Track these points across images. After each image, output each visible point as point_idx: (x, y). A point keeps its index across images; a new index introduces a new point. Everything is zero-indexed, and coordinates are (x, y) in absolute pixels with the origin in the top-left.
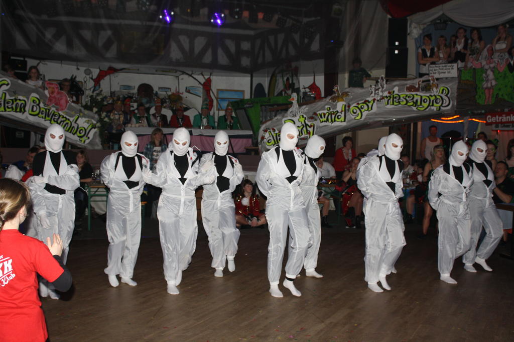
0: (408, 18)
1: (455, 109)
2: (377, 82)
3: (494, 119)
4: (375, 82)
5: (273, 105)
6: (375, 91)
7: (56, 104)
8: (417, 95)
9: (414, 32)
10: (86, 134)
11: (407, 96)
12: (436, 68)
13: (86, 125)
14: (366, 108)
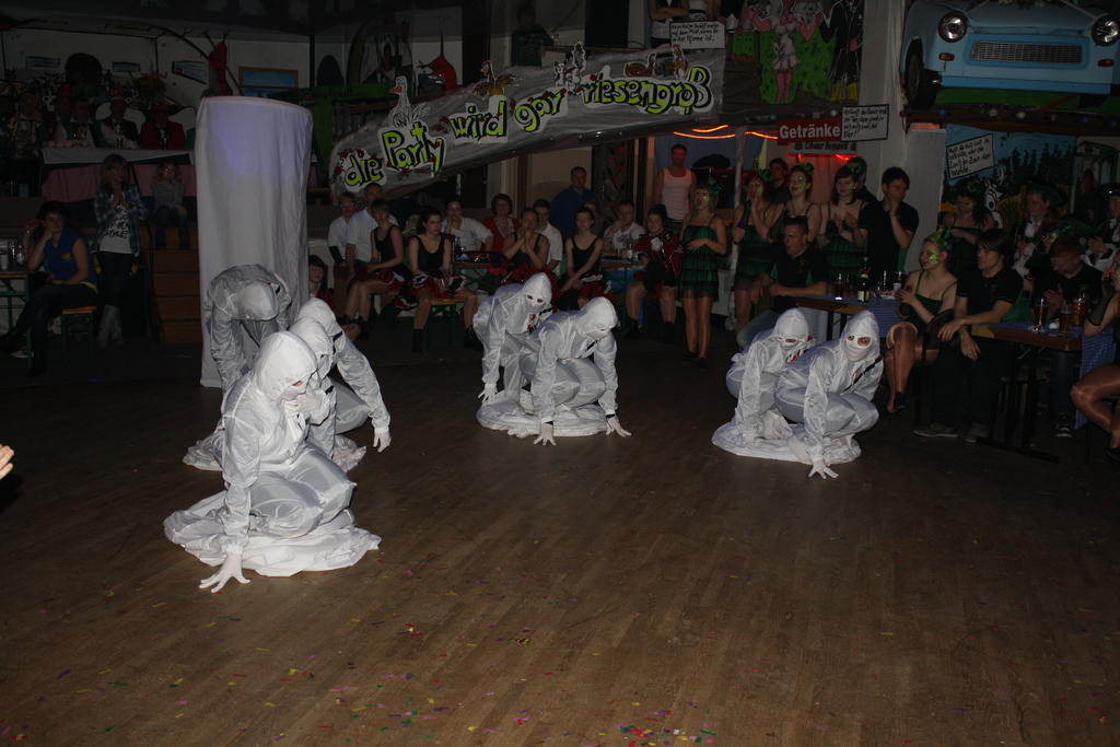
1: (721, 112)
2: (569, 55)
3: (792, 133)
4: (564, 55)
5: (357, 102)
6: (565, 74)
8: (647, 82)
11: (627, 83)
12: (684, 30)
14: (546, 107)
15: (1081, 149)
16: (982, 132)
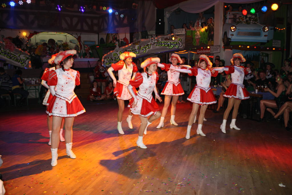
0: (164, 9)
1: (184, 48)
2: (152, 37)
3: (200, 52)
4: (151, 36)
5: (108, 47)
6: (151, 40)
7: (9, 49)
8: (169, 42)
9: (167, 15)
10: (24, 62)
11: (164, 42)
12: (176, 31)
13: (24, 58)
14: (148, 47)
15: (261, 54)
16: (240, 51)
